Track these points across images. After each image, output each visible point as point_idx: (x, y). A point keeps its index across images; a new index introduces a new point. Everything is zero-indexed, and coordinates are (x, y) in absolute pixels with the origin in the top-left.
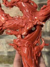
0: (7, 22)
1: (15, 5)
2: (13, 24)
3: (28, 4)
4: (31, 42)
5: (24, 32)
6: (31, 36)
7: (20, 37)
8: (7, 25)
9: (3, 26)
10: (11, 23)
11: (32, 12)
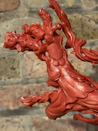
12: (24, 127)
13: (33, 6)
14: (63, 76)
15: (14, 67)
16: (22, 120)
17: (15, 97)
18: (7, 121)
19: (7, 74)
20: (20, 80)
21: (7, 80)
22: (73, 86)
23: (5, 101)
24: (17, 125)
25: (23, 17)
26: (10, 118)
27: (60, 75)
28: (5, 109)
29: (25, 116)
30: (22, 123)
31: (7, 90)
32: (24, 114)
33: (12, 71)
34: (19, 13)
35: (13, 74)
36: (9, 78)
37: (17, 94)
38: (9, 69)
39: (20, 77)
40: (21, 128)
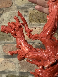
0: (30, 53)
1: (38, 39)
2: (36, 56)
3: (51, 41)
4: (52, 74)
5: (47, 65)
6: (53, 69)
7: (41, 68)
8: (31, 56)
9: (26, 55)
10: (35, 55)
11: (54, 48)
12: (15, 64)
13: (19, 5)
14: (22, 44)
15: (10, 35)
16: (14, 60)
17: (11, 50)
18: (7, 60)
19: (7, 38)
20: (13, 41)
21: (7, 41)
22: (24, 49)
23: (6, 51)
24: (12, 62)
25: (14, 11)
26: (9, 59)
27: (21, 44)
28: (6, 55)
29: (16, 59)
30: (14, 62)
31: (7, 46)
32: (14, 58)
33: (9, 37)
34: (12, 8)
35: (10, 39)
36: (8, 40)
37: (12, 48)
38: (8, 36)
39: (13, 40)
40: (14, 64)
